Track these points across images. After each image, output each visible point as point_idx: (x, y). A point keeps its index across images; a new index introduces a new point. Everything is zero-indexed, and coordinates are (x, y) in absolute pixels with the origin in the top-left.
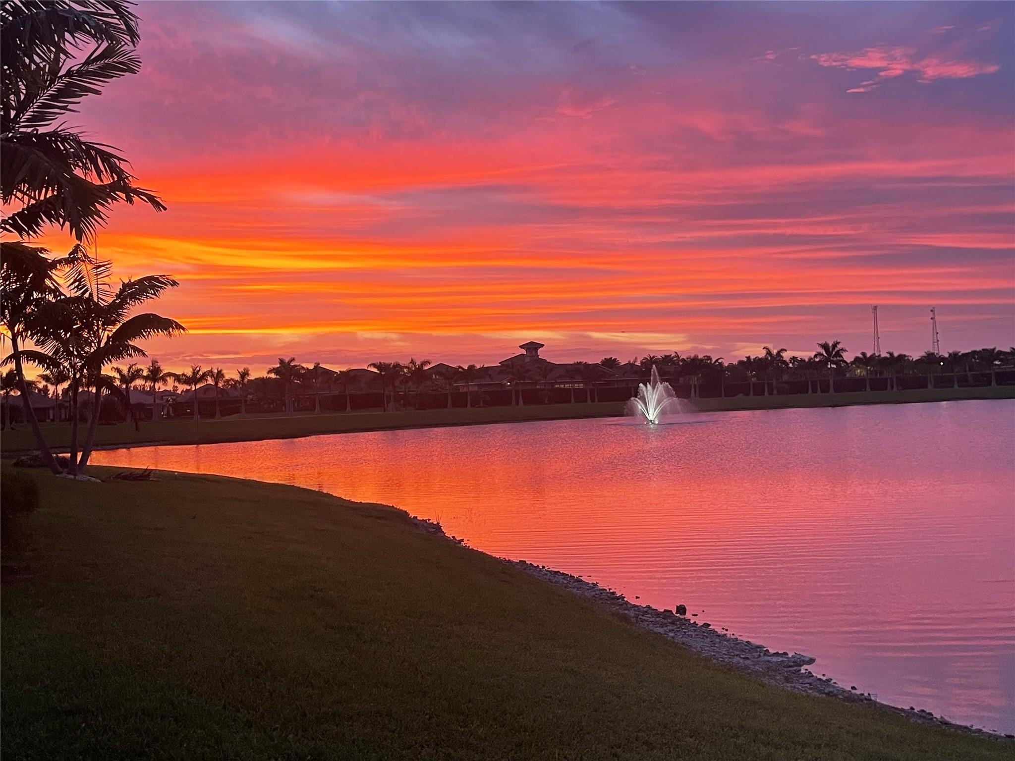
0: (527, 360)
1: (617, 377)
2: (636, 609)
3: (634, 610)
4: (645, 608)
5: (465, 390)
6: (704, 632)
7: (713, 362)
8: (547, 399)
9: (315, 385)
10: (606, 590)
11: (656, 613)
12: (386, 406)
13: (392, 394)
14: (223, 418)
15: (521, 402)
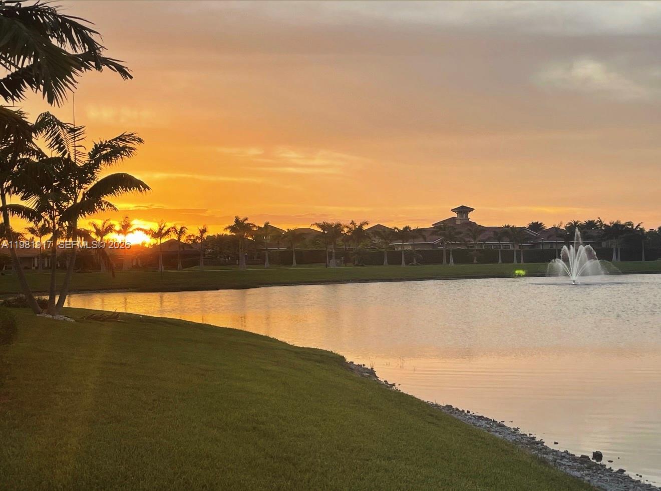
0: (458, 222)
1: (542, 240)
2: (554, 453)
3: (553, 455)
4: (563, 453)
5: (400, 249)
6: (619, 478)
7: (634, 227)
8: (475, 258)
9: (265, 242)
10: (526, 435)
11: (573, 458)
12: (328, 262)
13: (334, 251)
14: (184, 269)
15: (452, 261)
